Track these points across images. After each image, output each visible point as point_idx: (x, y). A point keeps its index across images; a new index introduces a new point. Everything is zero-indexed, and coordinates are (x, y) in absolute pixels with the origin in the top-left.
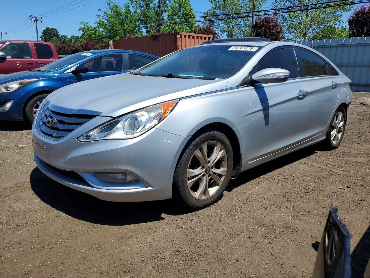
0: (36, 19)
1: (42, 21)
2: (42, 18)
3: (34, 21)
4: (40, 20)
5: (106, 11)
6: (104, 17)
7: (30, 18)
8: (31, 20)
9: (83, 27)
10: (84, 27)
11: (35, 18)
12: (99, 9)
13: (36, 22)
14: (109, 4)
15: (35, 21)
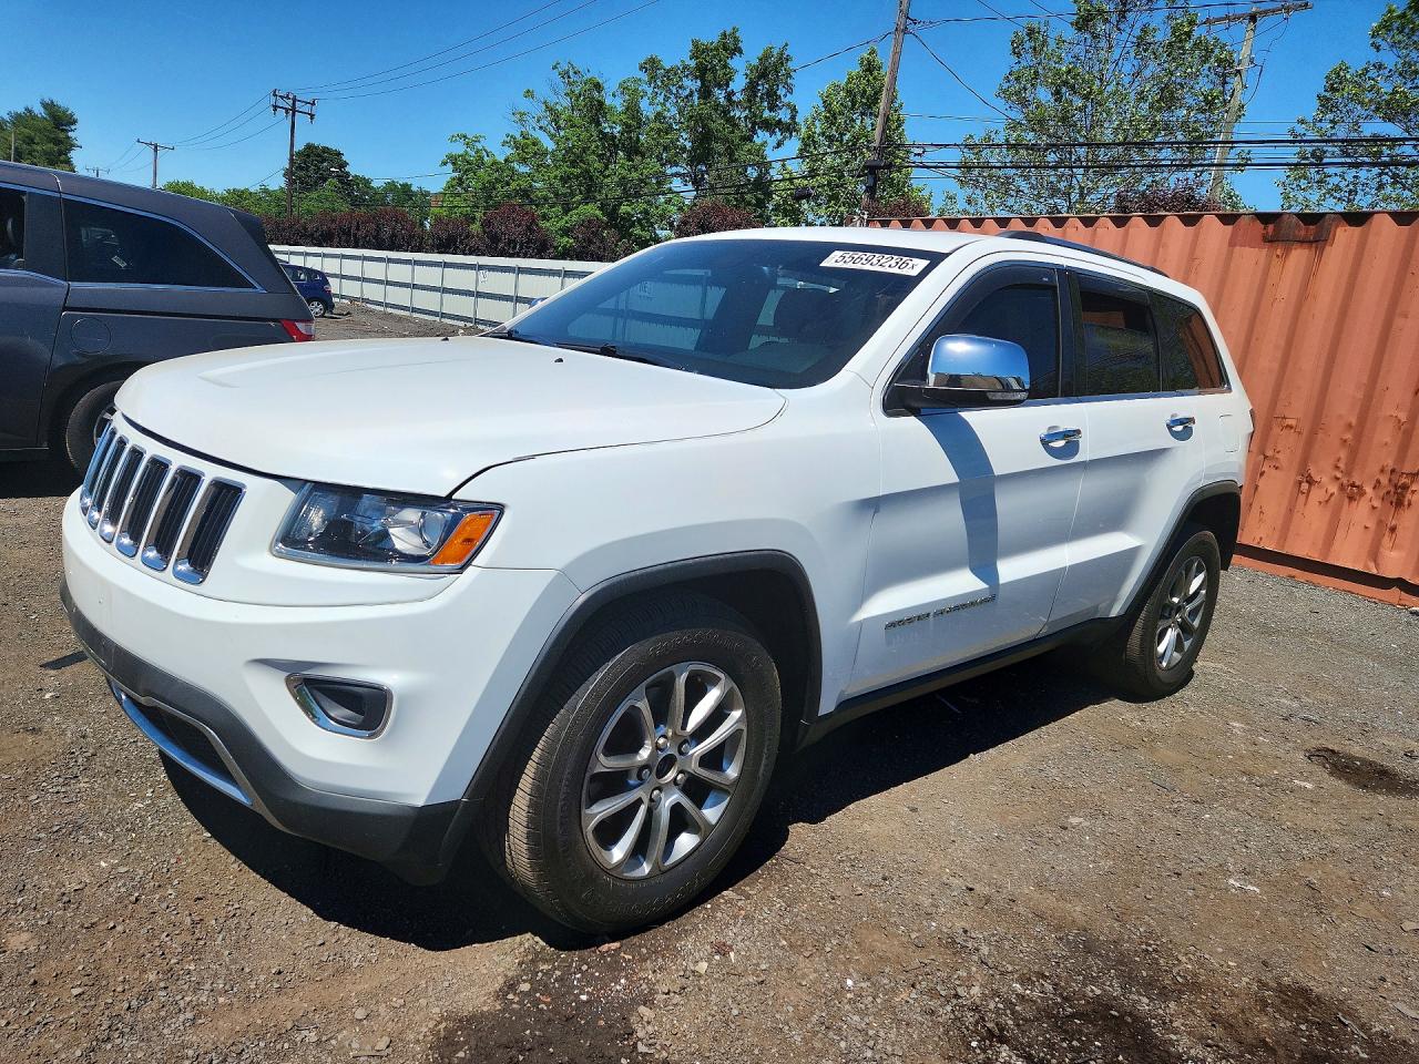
0: (294, 104)
1: (312, 116)
2: (313, 104)
3: (287, 110)
4: (307, 108)
5: (552, 100)
6: (544, 123)
7: (273, 98)
8: (275, 107)
9: (461, 152)
10: (466, 152)
11: (290, 102)
12: (528, 91)
13: (293, 115)
14: (566, 74)
15: (287, 113)
